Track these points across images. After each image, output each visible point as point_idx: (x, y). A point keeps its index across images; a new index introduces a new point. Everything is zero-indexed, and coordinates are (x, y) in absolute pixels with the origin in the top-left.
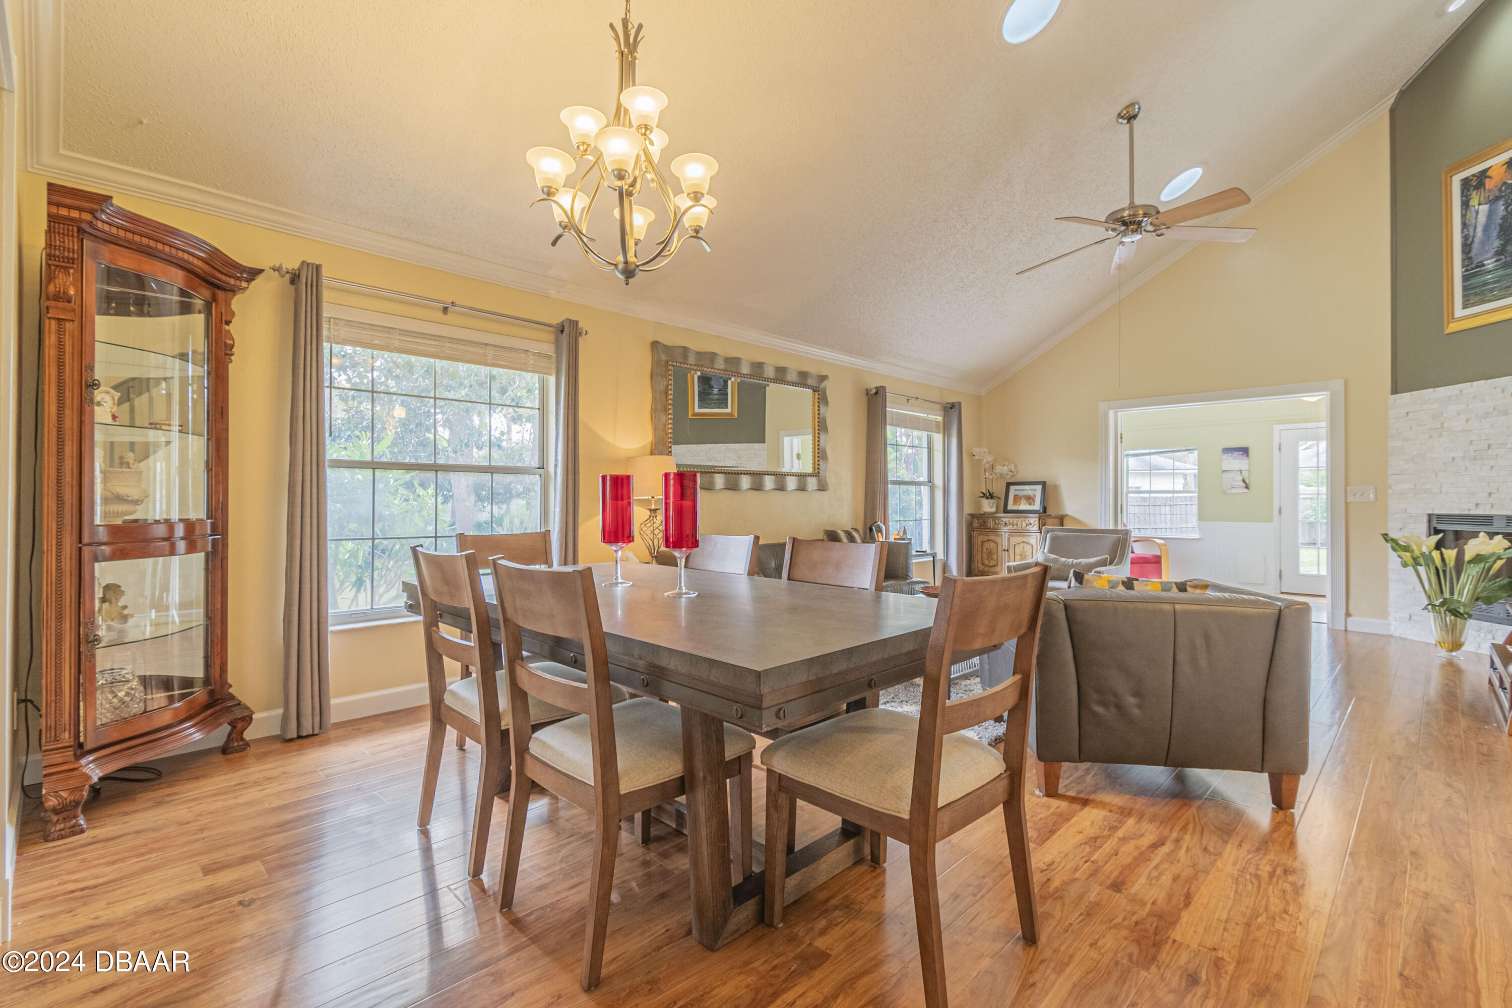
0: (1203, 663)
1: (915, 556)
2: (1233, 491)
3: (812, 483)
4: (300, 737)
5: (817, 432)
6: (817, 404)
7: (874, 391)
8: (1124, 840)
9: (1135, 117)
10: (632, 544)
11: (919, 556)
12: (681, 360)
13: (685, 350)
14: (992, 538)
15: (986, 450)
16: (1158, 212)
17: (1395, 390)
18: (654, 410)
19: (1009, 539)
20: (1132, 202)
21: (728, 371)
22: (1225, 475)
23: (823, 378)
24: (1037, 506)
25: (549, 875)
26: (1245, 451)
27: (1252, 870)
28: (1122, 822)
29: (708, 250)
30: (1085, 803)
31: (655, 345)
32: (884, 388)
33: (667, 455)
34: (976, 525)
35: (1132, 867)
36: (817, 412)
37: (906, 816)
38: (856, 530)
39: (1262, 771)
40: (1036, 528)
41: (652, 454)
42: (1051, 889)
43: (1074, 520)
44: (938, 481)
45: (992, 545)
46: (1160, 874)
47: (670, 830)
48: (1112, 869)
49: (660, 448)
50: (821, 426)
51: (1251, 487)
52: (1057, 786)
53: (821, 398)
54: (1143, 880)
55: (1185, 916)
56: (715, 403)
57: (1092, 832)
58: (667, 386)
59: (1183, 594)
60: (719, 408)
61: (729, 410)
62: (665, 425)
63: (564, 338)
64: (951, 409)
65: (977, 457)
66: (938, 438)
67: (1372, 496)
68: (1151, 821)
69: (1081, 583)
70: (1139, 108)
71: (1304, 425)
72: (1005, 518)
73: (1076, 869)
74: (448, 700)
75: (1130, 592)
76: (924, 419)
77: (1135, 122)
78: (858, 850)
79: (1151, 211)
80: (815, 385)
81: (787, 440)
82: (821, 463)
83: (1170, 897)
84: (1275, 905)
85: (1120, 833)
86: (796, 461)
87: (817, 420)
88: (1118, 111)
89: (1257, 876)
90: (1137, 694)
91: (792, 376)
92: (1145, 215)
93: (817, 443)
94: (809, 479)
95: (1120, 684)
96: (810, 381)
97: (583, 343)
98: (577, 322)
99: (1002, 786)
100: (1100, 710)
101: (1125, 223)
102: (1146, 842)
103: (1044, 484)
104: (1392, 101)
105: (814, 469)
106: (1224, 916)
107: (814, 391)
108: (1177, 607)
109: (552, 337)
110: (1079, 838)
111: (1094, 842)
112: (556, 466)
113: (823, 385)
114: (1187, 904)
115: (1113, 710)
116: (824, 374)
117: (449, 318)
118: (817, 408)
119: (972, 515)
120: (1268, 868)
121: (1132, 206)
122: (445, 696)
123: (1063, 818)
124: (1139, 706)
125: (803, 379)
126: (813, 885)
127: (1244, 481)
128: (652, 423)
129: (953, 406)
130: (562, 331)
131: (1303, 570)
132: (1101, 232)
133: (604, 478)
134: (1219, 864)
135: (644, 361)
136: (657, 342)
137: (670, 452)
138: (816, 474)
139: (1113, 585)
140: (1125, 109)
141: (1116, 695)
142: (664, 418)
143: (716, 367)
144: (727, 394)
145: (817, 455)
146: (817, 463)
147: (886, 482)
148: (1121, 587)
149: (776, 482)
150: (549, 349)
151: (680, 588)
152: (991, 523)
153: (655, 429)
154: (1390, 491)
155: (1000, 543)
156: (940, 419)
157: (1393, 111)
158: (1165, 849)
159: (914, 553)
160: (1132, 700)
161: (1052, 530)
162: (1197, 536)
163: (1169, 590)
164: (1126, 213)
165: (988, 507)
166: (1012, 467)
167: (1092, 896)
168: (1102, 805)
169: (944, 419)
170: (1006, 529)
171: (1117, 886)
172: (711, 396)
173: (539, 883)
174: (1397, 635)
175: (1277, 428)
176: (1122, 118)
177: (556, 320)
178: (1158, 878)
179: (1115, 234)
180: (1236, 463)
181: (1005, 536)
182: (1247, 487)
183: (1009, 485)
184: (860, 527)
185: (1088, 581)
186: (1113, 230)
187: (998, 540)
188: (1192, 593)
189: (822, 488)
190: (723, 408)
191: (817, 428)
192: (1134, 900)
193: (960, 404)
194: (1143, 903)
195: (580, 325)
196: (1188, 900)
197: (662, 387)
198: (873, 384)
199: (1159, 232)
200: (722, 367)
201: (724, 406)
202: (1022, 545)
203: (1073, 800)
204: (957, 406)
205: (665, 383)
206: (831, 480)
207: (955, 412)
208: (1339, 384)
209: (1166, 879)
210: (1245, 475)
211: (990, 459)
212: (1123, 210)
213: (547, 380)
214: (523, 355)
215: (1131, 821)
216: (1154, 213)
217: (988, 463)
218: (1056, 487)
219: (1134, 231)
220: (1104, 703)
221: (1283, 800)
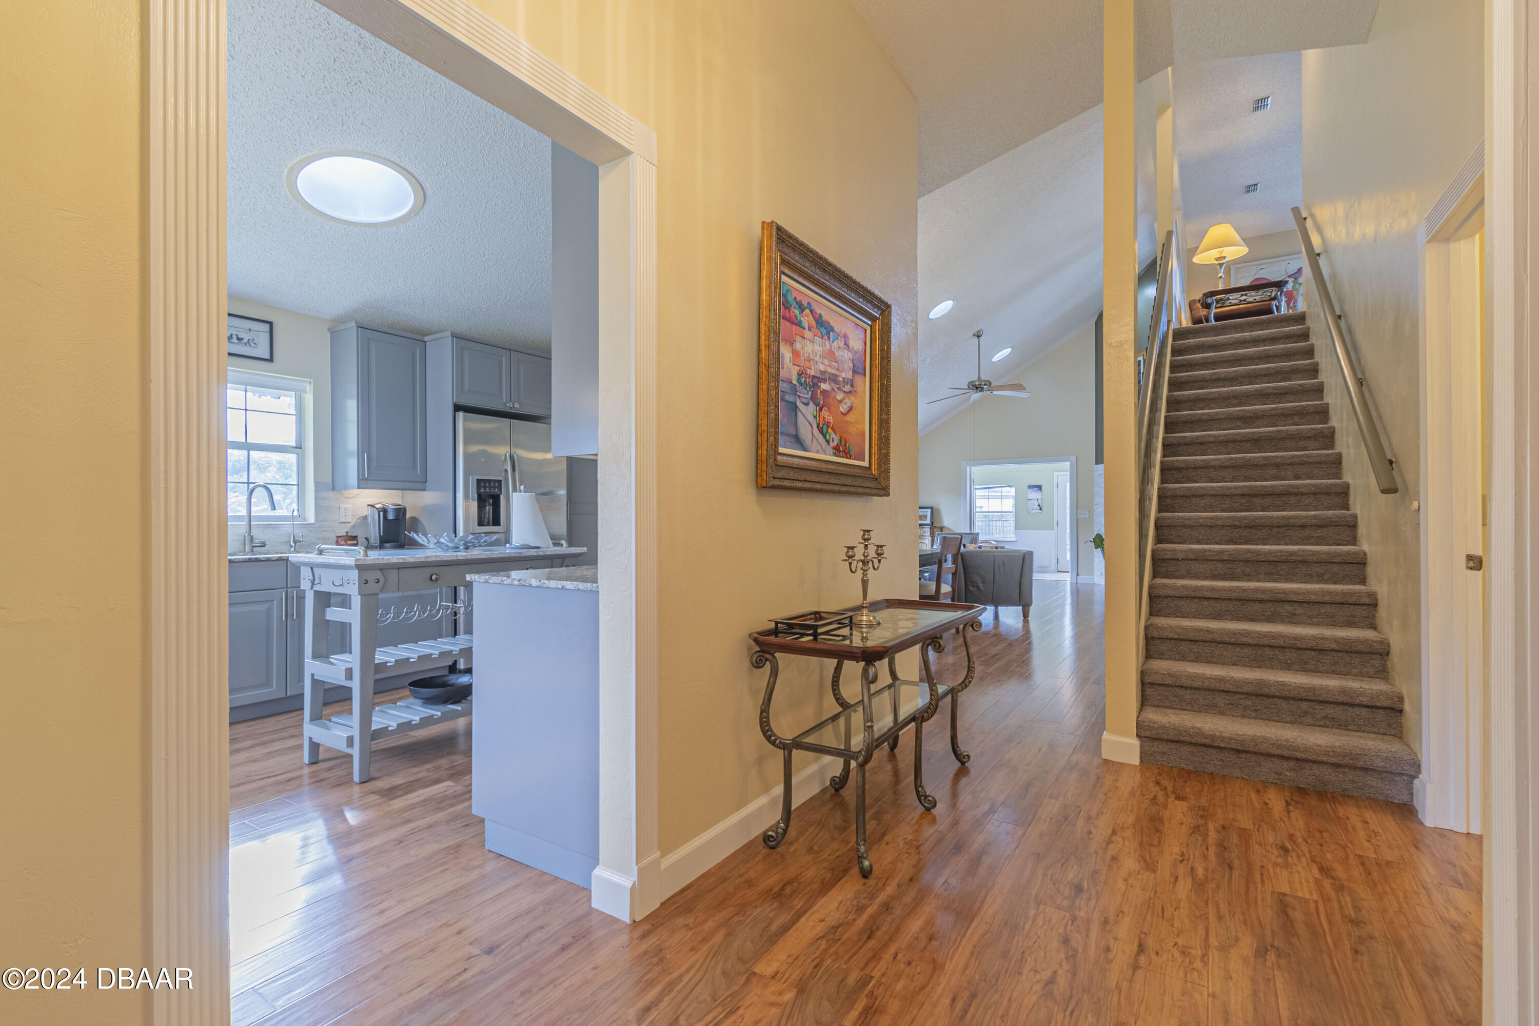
0: (1002, 571)
2: (1034, 511)
9: (980, 335)
17: (1097, 463)
20: (979, 377)
22: (1029, 502)
24: (928, 521)
26: (1039, 488)
39: (1019, 606)
40: (929, 534)
43: (949, 529)
51: (1043, 509)
67: (1087, 514)
70: (982, 332)
75: (980, 550)
77: (981, 339)
79: (987, 382)
90: (983, 583)
92: (985, 384)
95: (977, 579)
100: (971, 588)
101: (977, 388)
103: (932, 508)
104: (1096, 319)
108: (994, 554)
115: (976, 588)
121: (980, 379)
124: (984, 586)
127: (1039, 505)
132: (966, 390)
139: (975, 549)
140: (976, 333)
141: (976, 583)
154: (1094, 513)
157: (1096, 323)
160: (981, 584)
162: (1014, 540)
163: (991, 549)
164: (977, 383)
174: (1093, 582)
175: (1056, 474)
176: (974, 335)
179: (971, 391)
180: (1034, 495)
182: (1041, 509)
185: (968, 547)
186: (971, 389)
188: (1000, 549)
199: (990, 391)
208: (1073, 458)
210: (1040, 502)
212: (976, 381)
216: (989, 383)
218: (939, 510)
219: (980, 391)
220: (973, 586)
221: (1026, 615)
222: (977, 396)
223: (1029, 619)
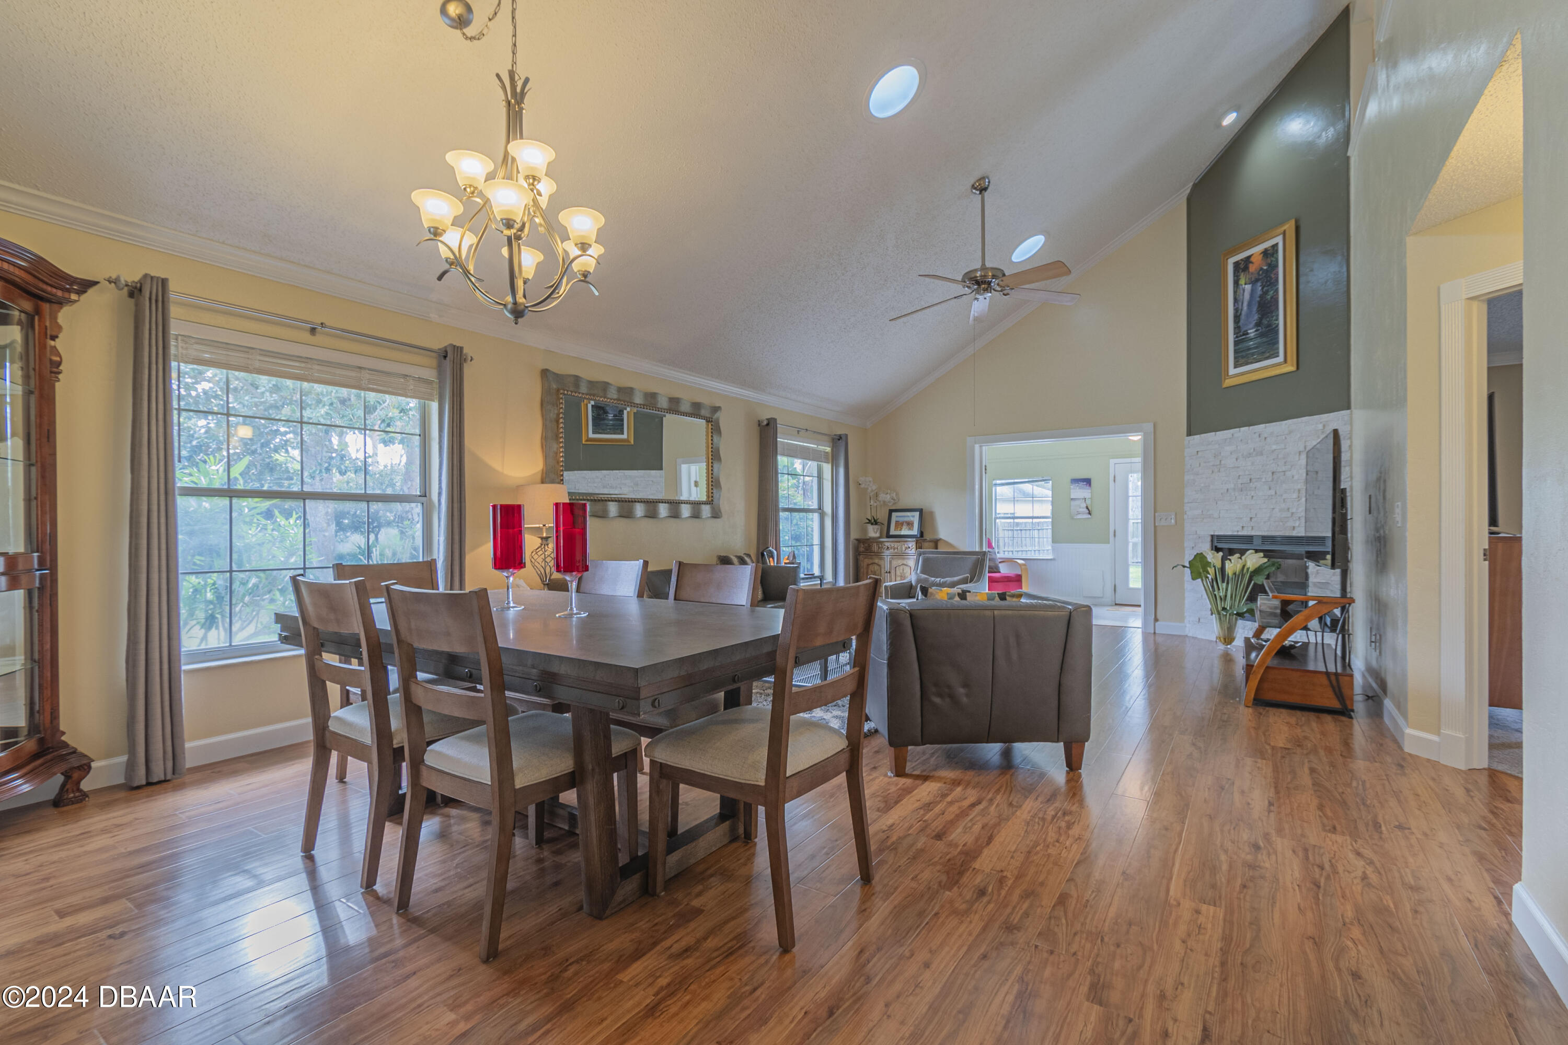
0: (1015, 656)
1: (803, 579)
2: (1079, 517)
3: (706, 510)
4: (149, 784)
5: (710, 461)
6: (710, 434)
7: (765, 423)
8: (951, 803)
9: (985, 189)
10: (523, 570)
11: (807, 578)
12: (572, 389)
13: (577, 379)
14: (876, 561)
15: (871, 479)
16: (1004, 275)
17: (1190, 433)
18: (544, 439)
19: (890, 562)
20: (983, 264)
21: (621, 401)
22: (1073, 503)
23: (716, 409)
24: (915, 531)
25: (444, 879)
26: (1088, 482)
27: (1041, 815)
28: (952, 790)
29: (597, 293)
30: (925, 778)
31: (545, 373)
32: (775, 420)
33: (559, 483)
34: (862, 549)
35: (953, 823)
36: (710, 442)
37: (762, 783)
38: (749, 555)
39: (1058, 741)
41: (542, 482)
42: (889, 843)
43: (948, 544)
44: (828, 508)
45: (876, 567)
46: (974, 824)
47: (563, 832)
48: (937, 825)
49: (551, 476)
50: (714, 456)
51: (1093, 513)
52: (905, 768)
53: (715, 428)
54: (959, 830)
55: (986, 852)
56: (610, 429)
57: (927, 799)
58: (558, 415)
59: (1003, 603)
60: (614, 434)
61: (625, 436)
62: (556, 453)
63: (448, 364)
64: (839, 441)
65: (862, 486)
66: (827, 468)
67: (1173, 521)
68: (974, 788)
69: (926, 596)
70: (989, 182)
71: (1128, 460)
72: (888, 542)
73: (910, 828)
74: (333, 726)
75: (964, 602)
76: (813, 450)
77: (986, 194)
78: (733, 829)
79: (999, 274)
80: (708, 415)
81: (684, 467)
82: (715, 491)
83: (977, 839)
84: (1052, 835)
85: (949, 799)
86: (694, 489)
87: (710, 450)
88: (972, 182)
89: (1043, 819)
90: (965, 685)
91: (685, 407)
92: (994, 277)
93: (710, 472)
94: (703, 507)
95: (953, 678)
96: (703, 412)
97: (468, 370)
98: (462, 348)
99: (844, 759)
100: (937, 700)
101: (978, 283)
102: (966, 803)
103: (921, 511)
104: (1188, 191)
105: (708, 497)
106: (1013, 849)
107: (708, 421)
108: (996, 612)
109: (434, 362)
110: (917, 805)
111: (928, 806)
112: (440, 494)
113: (715, 416)
114: (988, 843)
115: (948, 700)
116: (717, 405)
117: (318, 339)
118: (710, 438)
119: (858, 540)
120: (1053, 813)
121: (984, 268)
122: (330, 723)
123: (907, 791)
124: (967, 695)
125: (696, 410)
126: (692, 861)
127: (1087, 508)
128: (543, 452)
129: (840, 438)
130: (445, 357)
131: (1131, 585)
132: (959, 289)
133: (494, 507)
134: (1018, 813)
135: (535, 390)
136: (547, 370)
137: (562, 480)
138: (710, 502)
139: (951, 597)
140: (977, 181)
141: (949, 687)
142: (555, 446)
143: (609, 396)
144: (622, 420)
145: (710, 483)
146: (711, 491)
147: (777, 510)
148: (957, 598)
149: (670, 509)
150: (430, 374)
151: (572, 609)
152: (875, 548)
153: (546, 457)
154: (1185, 517)
155: (883, 566)
156: (828, 449)
157: (1189, 200)
158: (981, 807)
159: (802, 576)
160: (962, 691)
161: (924, 553)
162: (1050, 557)
163: (993, 599)
164: (978, 274)
165: (873, 532)
166: (894, 495)
167: (919, 845)
168: (939, 779)
169: (832, 450)
170: (887, 553)
171: (939, 837)
172: (606, 422)
173: (434, 887)
174: (1190, 635)
175: (1112, 461)
176: (975, 189)
177: (438, 345)
178: (971, 828)
179: (970, 291)
180: (1080, 492)
181: (887, 559)
182: (1090, 513)
183: (891, 511)
184: (753, 553)
185: (932, 594)
186: (969, 287)
187: (881, 563)
188: (1010, 601)
189: (716, 515)
190: (619, 434)
191: (710, 457)
192: (951, 844)
193: (846, 435)
194: (956, 846)
195: (465, 351)
196: (990, 839)
197: (553, 415)
198: (765, 416)
199: (1005, 292)
200: (615, 397)
201: (619, 431)
202: (901, 567)
203: (917, 777)
204: (844, 438)
205: (556, 412)
206: (724, 507)
207: (842, 443)
208: (1149, 427)
209: (977, 828)
210: (1088, 502)
211: (874, 488)
212: (976, 270)
213: (428, 406)
214: (402, 380)
215: (959, 789)
216: (1001, 276)
217: (872, 491)
218: (932, 514)
219: (986, 290)
220: (940, 695)
221: (1073, 763)
222: (981, 304)
223: (1083, 771)
